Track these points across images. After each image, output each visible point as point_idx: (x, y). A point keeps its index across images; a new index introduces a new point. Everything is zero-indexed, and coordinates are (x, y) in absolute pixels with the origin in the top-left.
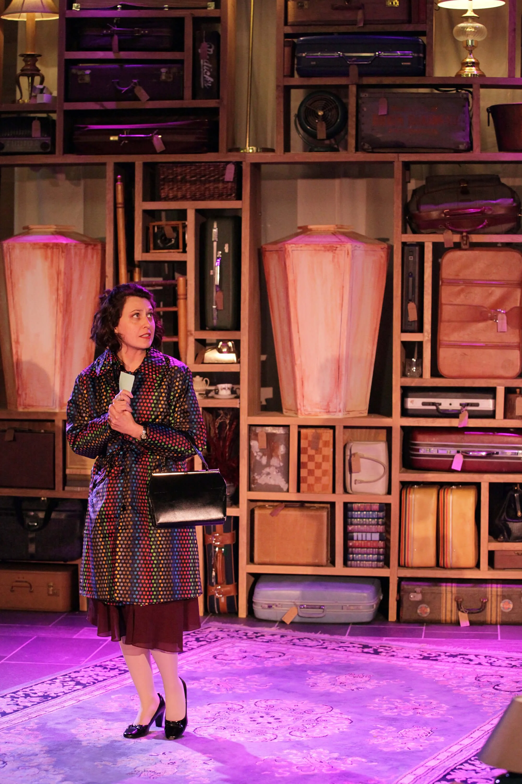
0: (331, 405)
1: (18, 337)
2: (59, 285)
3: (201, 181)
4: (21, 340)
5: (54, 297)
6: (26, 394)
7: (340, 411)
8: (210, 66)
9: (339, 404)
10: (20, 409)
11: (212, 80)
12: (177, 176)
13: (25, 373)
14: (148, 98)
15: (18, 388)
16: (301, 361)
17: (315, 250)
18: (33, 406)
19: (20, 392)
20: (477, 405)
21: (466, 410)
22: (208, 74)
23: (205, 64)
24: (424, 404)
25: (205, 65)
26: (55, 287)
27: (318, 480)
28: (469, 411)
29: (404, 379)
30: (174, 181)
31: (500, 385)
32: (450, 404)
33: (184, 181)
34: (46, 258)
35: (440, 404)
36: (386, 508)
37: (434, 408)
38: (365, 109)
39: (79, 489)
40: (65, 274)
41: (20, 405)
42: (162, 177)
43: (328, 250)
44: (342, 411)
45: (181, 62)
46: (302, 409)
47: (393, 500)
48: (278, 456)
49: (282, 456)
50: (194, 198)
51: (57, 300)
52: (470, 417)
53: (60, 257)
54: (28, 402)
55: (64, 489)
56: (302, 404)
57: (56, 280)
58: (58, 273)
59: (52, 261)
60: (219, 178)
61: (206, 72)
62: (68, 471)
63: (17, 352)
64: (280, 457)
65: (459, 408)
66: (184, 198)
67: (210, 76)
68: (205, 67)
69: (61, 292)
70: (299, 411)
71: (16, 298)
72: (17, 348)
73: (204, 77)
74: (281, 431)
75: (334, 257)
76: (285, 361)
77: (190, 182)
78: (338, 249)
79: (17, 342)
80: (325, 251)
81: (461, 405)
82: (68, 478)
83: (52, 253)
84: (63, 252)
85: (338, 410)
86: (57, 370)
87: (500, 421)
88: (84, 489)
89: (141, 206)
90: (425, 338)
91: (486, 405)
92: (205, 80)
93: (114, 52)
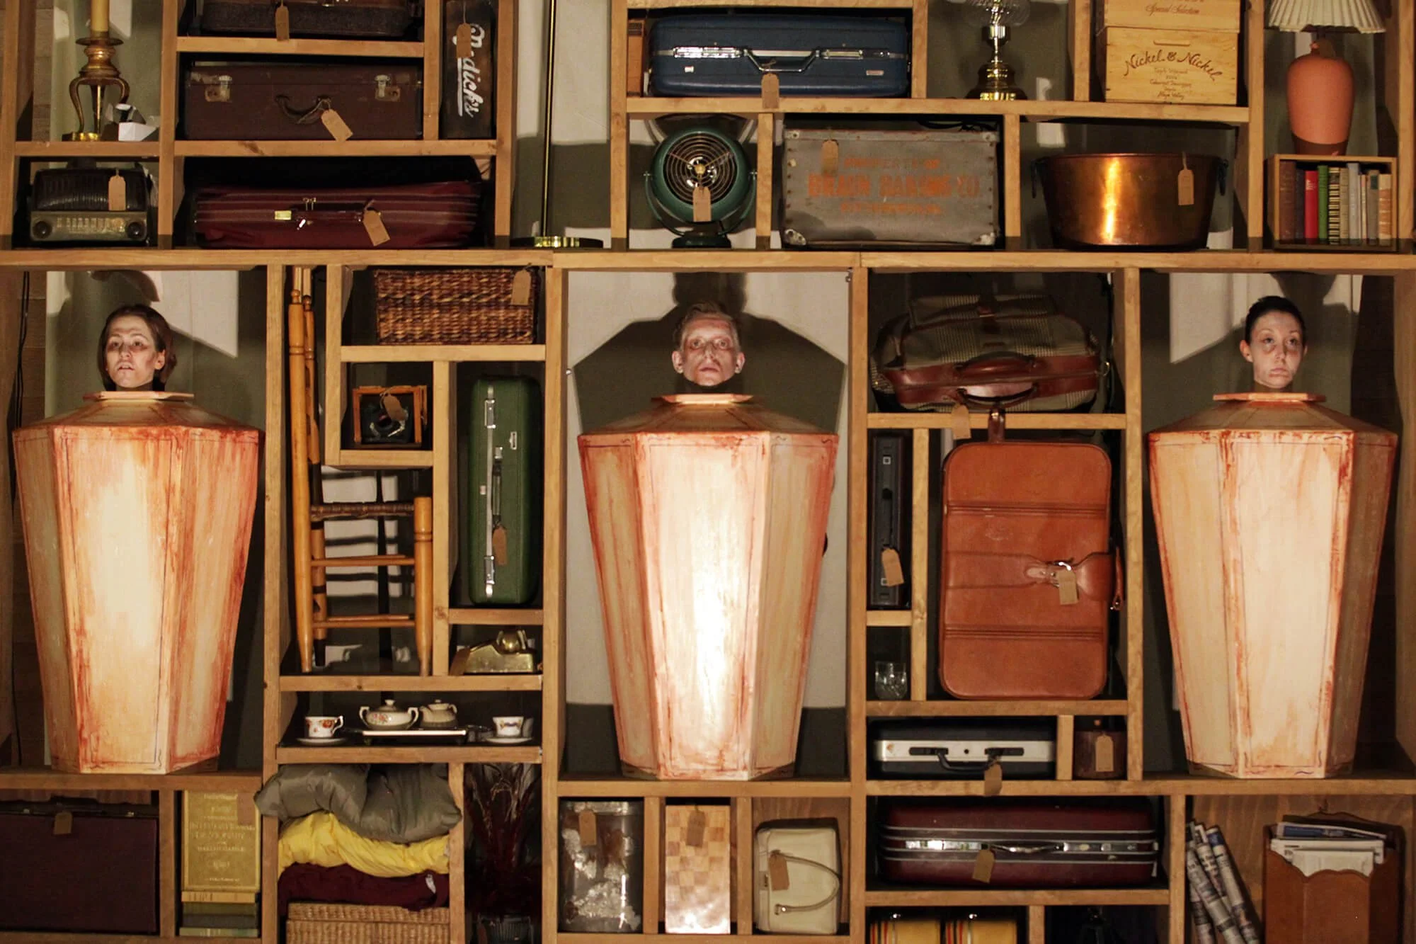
0: (727, 756)
1: (82, 620)
2: (171, 513)
3: (462, 305)
4: (88, 626)
5: (160, 539)
6: (98, 739)
7: (745, 768)
8: (477, 71)
9: (744, 754)
10: (86, 770)
11: (480, 100)
12: (413, 295)
13: (95, 696)
14: (350, 134)
15: (82, 726)
16: (667, 669)
17: (698, 445)
18: (112, 763)
19: (85, 735)
20: (1020, 752)
21: (999, 763)
22: (473, 87)
23: (466, 67)
24: (914, 751)
25: (466, 69)
26: (162, 519)
27: (701, 905)
28: (1003, 765)
29: (872, 704)
30: (407, 304)
31: (1064, 712)
32: (967, 751)
33: (426, 303)
34: (144, 460)
35: (945, 751)
37: (935, 758)
38: (793, 163)
39: (208, 932)
40: (182, 491)
41: (85, 760)
42: (383, 295)
43: (724, 446)
44: (749, 767)
45: (417, 63)
46: (668, 764)
48: (619, 862)
49: (630, 859)
50: (447, 340)
51: (166, 544)
52: (1006, 777)
53: (174, 457)
54: (103, 753)
55: (177, 933)
56: (668, 756)
57: (164, 505)
58: (169, 490)
59: (156, 465)
60: (498, 298)
61: (468, 84)
62: (185, 897)
63: (80, 652)
64: (624, 863)
65: (985, 758)
66: (426, 338)
67: (475, 92)
68: (466, 74)
69: (174, 530)
70: (662, 769)
71: (79, 541)
72: (79, 644)
73: (464, 94)
74: (624, 808)
75: (735, 457)
76: (630, 667)
77: (439, 306)
78: (743, 443)
79: (81, 632)
80: (717, 447)
81: (987, 751)
82: (185, 911)
83: (157, 449)
84: (179, 446)
85: (741, 764)
86: (165, 689)
87: (1064, 785)
88: (219, 932)
89: (339, 354)
90: (915, 620)
91: (1035, 751)
92: (467, 101)
93: (280, 40)
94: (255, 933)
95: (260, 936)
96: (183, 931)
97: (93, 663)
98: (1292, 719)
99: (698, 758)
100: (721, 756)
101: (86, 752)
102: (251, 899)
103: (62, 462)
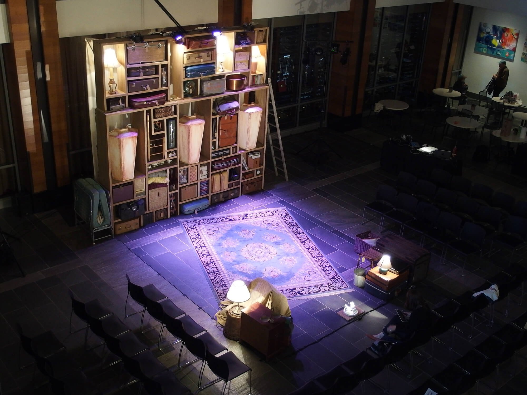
3: (166, 112)
4: (125, 163)
5: (134, 150)
10: (124, 181)
11: (165, 81)
13: (125, 171)
14: (150, 89)
16: (191, 152)
18: (127, 179)
19: (124, 176)
20: (226, 152)
24: (216, 155)
25: (164, 77)
27: (194, 178)
29: (212, 151)
31: (231, 147)
33: (161, 112)
34: (132, 140)
35: (219, 154)
36: (208, 181)
38: (204, 86)
39: (140, 196)
42: (156, 112)
45: (158, 78)
47: (210, 178)
48: (185, 175)
49: (187, 175)
50: (165, 116)
56: (191, 162)
59: (134, 141)
60: (170, 110)
62: (137, 193)
63: (123, 166)
66: (163, 117)
69: (136, 148)
70: (190, 164)
72: (123, 165)
74: (186, 169)
75: (201, 126)
76: (184, 151)
78: (202, 124)
79: (124, 164)
83: (134, 139)
87: (231, 155)
88: (141, 196)
89: (153, 120)
90: (217, 140)
91: (228, 152)
92: (164, 82)
93: (141, 77)
94: (145, 195)
95: (146, 195)
96: (137, 197)
97: (125, 167)
98: (253, 143)
99: (194, 161)
100: (196, 160)
101: (124, 178)
102: (144, 191)
103: (121, 143)
